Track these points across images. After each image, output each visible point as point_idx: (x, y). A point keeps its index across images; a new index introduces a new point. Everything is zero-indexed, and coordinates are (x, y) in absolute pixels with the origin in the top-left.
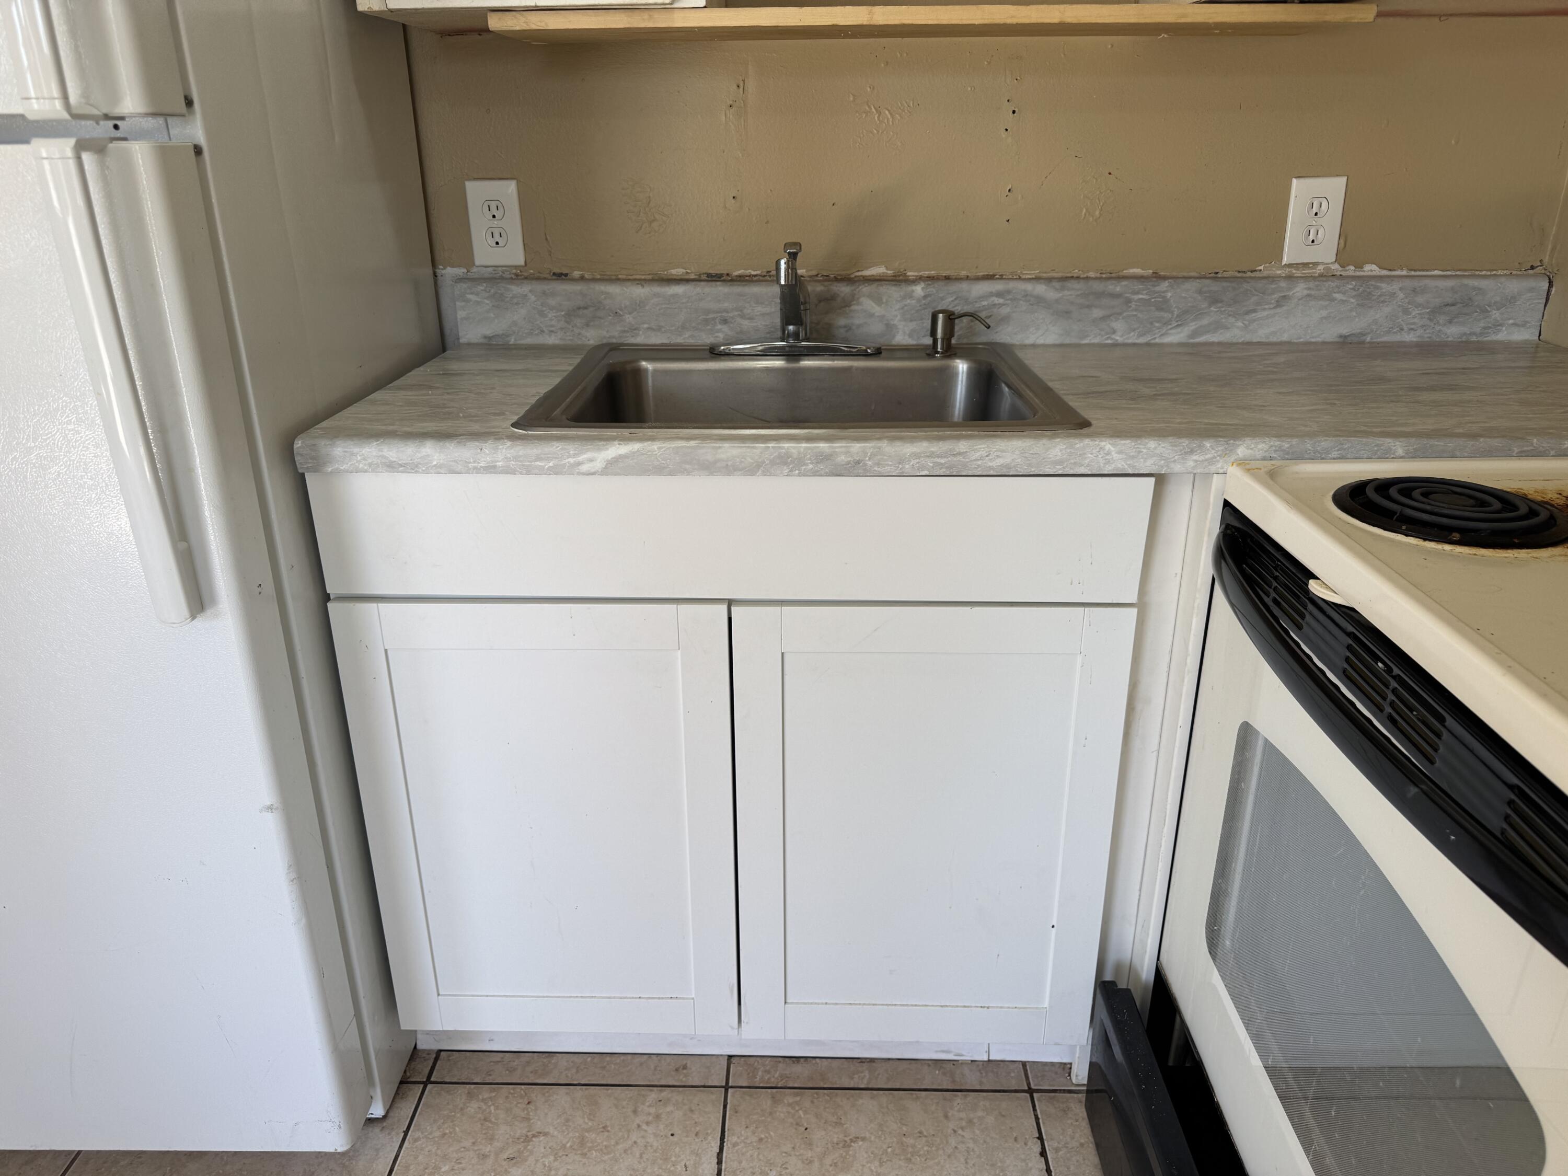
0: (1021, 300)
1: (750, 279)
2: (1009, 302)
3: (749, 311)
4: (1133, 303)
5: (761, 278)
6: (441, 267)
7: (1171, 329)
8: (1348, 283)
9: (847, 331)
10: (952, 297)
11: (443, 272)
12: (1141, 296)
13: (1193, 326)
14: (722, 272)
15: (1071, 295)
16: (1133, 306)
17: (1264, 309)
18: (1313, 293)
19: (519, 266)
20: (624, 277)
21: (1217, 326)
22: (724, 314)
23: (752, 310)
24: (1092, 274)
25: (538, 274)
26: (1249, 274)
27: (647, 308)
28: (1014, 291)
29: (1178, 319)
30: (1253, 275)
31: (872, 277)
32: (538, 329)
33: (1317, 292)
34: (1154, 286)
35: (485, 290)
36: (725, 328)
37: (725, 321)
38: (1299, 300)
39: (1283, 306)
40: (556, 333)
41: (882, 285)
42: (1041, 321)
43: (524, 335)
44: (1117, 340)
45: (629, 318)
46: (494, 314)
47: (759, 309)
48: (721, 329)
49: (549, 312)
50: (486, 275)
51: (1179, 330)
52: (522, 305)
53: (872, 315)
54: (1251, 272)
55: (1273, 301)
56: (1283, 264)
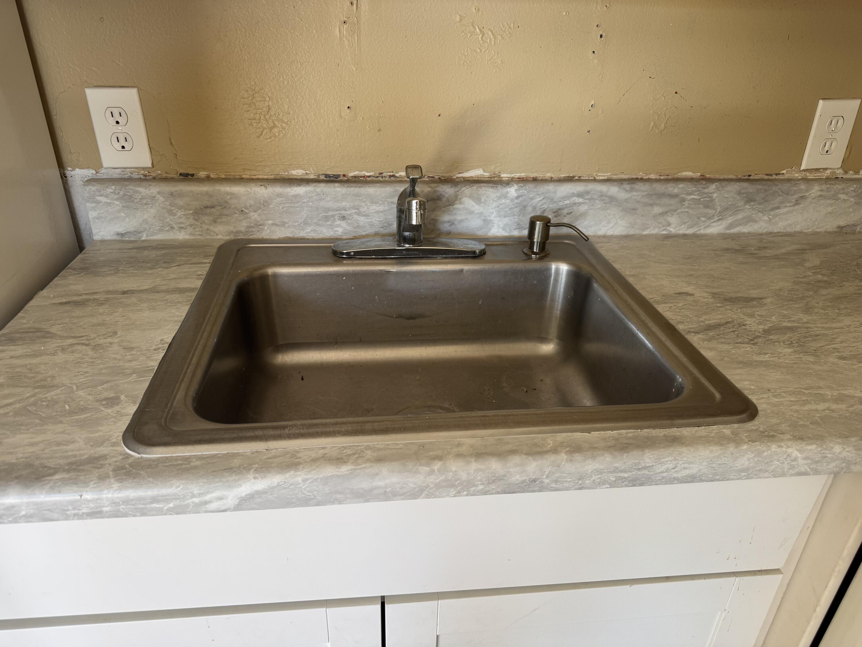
0: (597, 199)
1: (365, 179)
2: (587, 201)
3: (365, 209)
4: (686, 202)
5: (374, 179)
6: (70, 169)
7: (713, 222)
8: (851, 186)
9: (450, 225)
10: (540, 197)
11: (73, 173)
12: (693, 197)
13: (730, 220)
14: (338, 173)
15: (638, 195)
16: (686, 204)
17: (786, 207)
18: (824, 193)
19: (147, 168)
20: (248, 177)
21: (749, 220)
22: (343, 212)
23: (368, 208)
24: (653, 176)
25: (166, 175)
26: (774, 177)
27: (271, 206)
28: (592, 193)
29: (720, 215)
30: (777, 177)
31: (471, 178)
32: (168, 226)
33: (827, 193)
34: (704, 188)
35: (114, 193)
36: (343, 224)
37: (343, 218)
38: (813, 199)
39: (800, 204)
40: (186, 229)
41: (481, 187)
42: (612, 216)
43: (156, 231)
44: (671, 231)
45: (254, 215)
46: (125, 214)
47: (374, 208)
48: (339, 225)
49: (177, 211)
50: (115, 176)
51: (719, 223)
52: (151, 205)
53: (472, 213)
54: (776, 175)
55: (793, 200)
56: (801, 169)
